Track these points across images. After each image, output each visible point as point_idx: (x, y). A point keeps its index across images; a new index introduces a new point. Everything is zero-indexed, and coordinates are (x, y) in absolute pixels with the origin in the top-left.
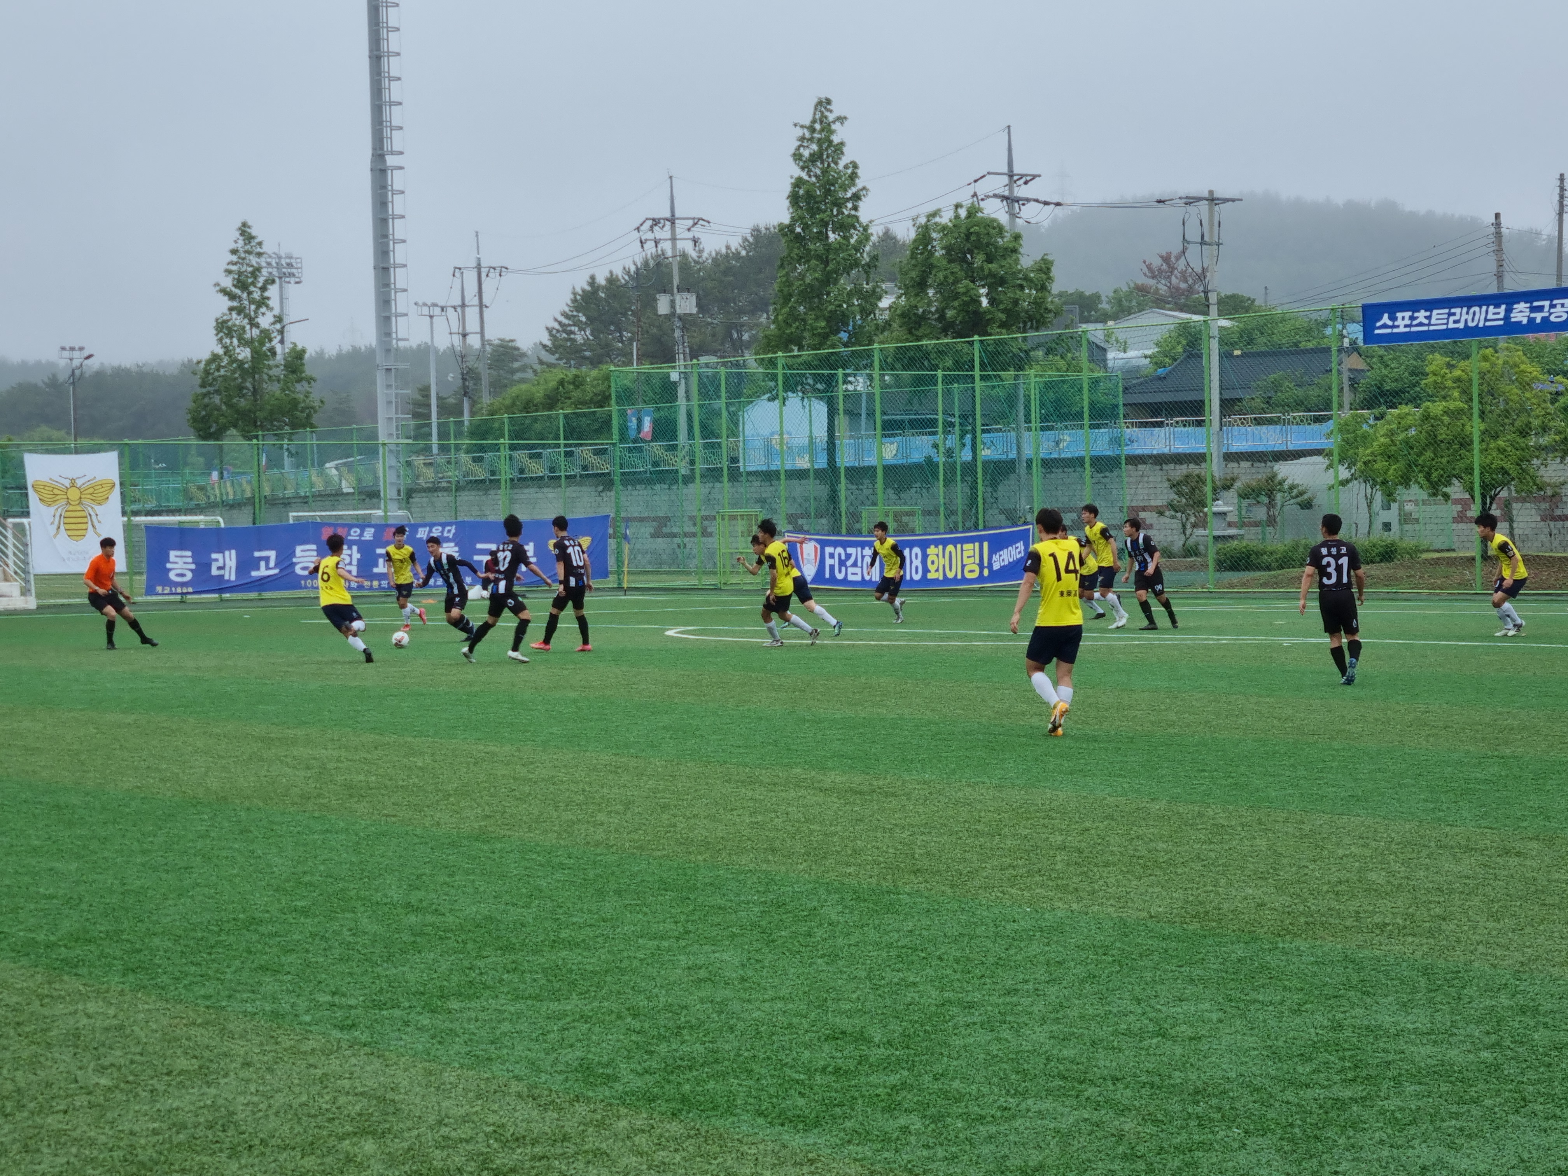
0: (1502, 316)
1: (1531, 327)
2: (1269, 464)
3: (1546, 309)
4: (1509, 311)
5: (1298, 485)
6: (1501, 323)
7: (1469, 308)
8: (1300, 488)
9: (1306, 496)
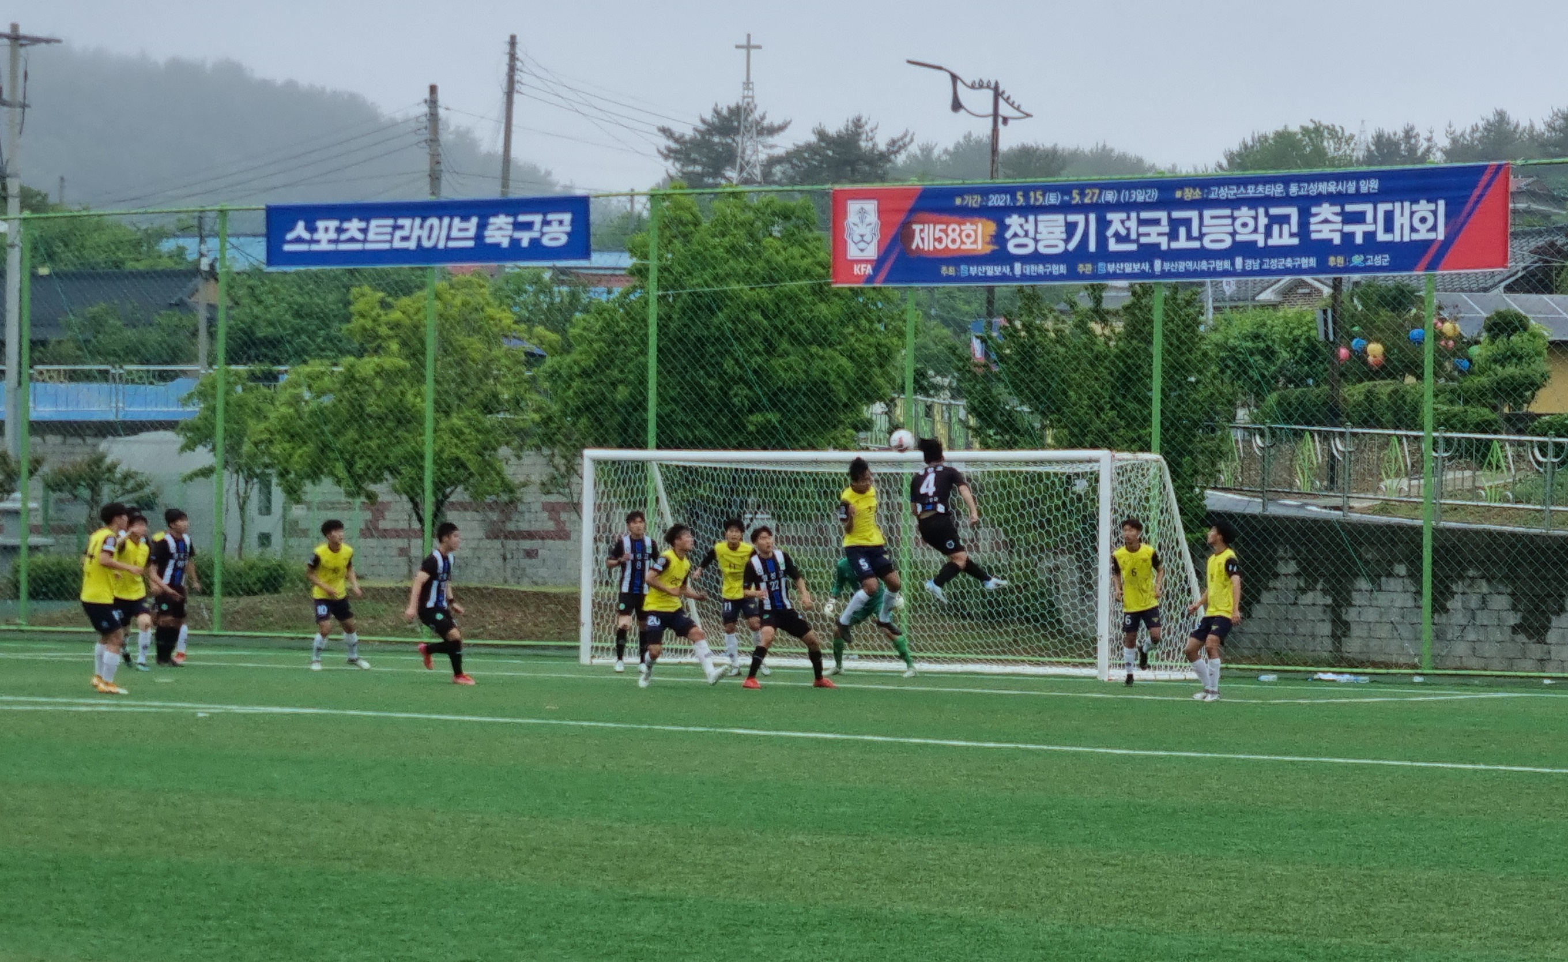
0: (472, 233)
1: (515, 251)
2: (90, 440)
3: (537, 226)
4: (482, 226)
5: (136, 473)
6: (471, 244)
7: (424, 219)
8: (139, 479)
9: (147, 491)
